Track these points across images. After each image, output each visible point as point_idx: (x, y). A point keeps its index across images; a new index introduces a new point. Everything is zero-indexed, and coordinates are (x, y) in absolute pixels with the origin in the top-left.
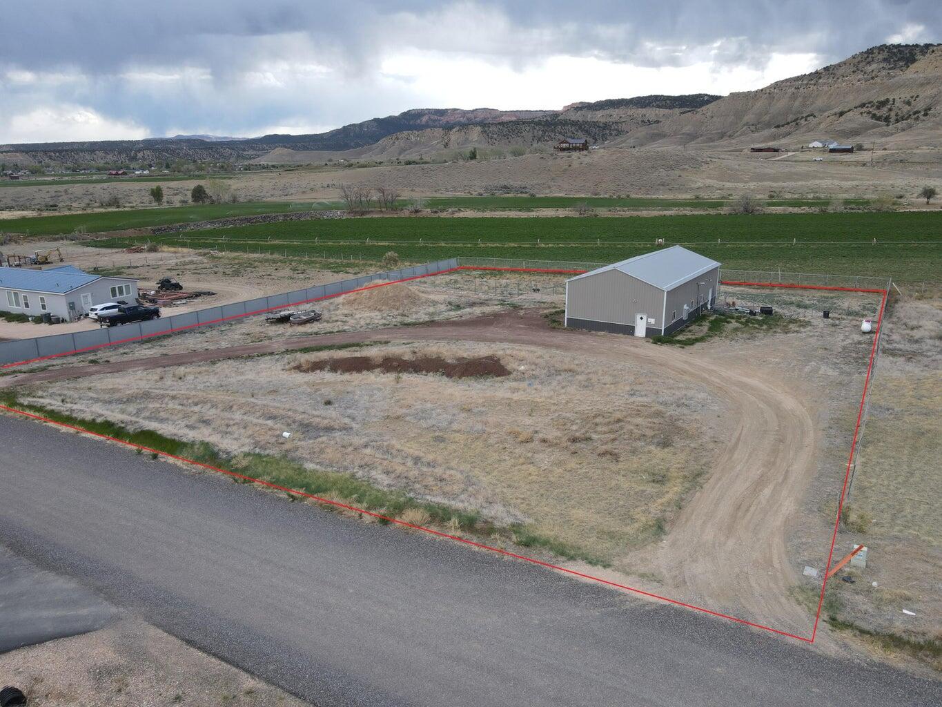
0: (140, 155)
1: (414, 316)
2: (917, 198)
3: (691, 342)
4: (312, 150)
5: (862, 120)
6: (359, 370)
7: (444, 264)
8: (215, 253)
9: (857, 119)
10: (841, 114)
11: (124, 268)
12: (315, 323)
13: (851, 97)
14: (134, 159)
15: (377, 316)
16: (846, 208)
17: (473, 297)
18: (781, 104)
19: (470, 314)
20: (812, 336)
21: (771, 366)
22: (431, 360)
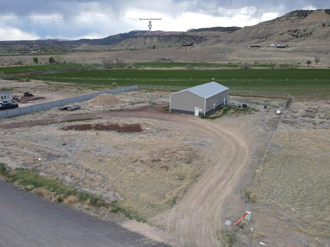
0: (34, 46)
1: (116, 107)
2: (305, 64)
3: (215, 118)
4: (98, 45)
5: (289, 36)
6: (85, 130)
7: (132, 87)
8: (51, 82)
9: (287, 36)
10: (282, 34)
11: (14, 88)
12: (77, 110)
13: (285, 29)
14: (32, 47)
15: (101, 107)
16: (280, 68)
17: (140, 100)
18: (262, 31)
19: (137, 106)
20: (259, 116)
21: (241, 127)
22: (114, 126)
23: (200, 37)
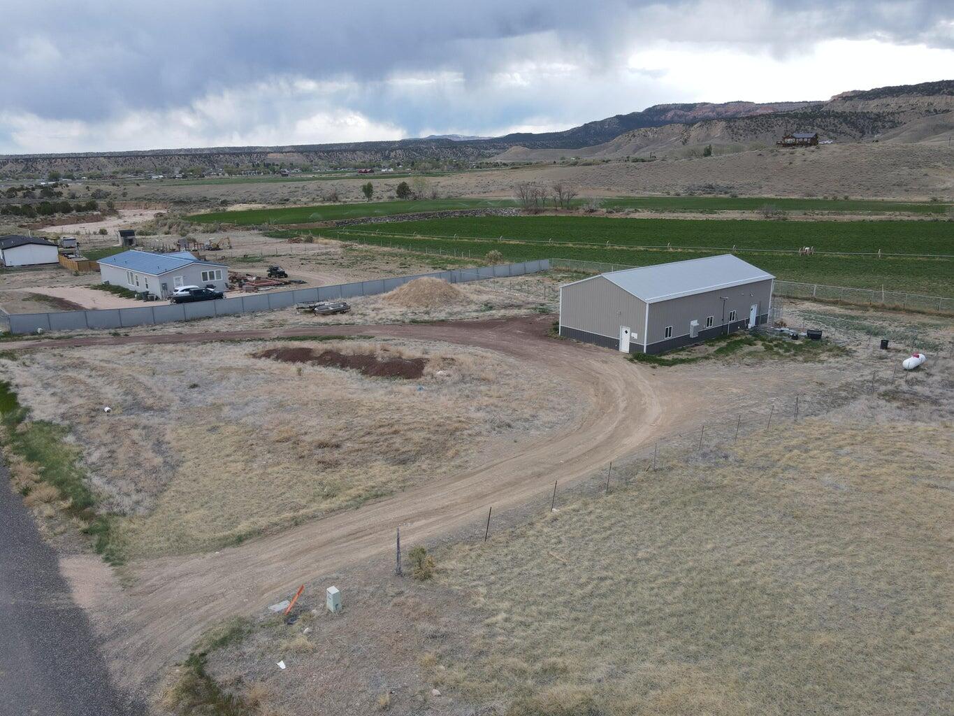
14: (387, 158)
23: (873, 116)
